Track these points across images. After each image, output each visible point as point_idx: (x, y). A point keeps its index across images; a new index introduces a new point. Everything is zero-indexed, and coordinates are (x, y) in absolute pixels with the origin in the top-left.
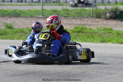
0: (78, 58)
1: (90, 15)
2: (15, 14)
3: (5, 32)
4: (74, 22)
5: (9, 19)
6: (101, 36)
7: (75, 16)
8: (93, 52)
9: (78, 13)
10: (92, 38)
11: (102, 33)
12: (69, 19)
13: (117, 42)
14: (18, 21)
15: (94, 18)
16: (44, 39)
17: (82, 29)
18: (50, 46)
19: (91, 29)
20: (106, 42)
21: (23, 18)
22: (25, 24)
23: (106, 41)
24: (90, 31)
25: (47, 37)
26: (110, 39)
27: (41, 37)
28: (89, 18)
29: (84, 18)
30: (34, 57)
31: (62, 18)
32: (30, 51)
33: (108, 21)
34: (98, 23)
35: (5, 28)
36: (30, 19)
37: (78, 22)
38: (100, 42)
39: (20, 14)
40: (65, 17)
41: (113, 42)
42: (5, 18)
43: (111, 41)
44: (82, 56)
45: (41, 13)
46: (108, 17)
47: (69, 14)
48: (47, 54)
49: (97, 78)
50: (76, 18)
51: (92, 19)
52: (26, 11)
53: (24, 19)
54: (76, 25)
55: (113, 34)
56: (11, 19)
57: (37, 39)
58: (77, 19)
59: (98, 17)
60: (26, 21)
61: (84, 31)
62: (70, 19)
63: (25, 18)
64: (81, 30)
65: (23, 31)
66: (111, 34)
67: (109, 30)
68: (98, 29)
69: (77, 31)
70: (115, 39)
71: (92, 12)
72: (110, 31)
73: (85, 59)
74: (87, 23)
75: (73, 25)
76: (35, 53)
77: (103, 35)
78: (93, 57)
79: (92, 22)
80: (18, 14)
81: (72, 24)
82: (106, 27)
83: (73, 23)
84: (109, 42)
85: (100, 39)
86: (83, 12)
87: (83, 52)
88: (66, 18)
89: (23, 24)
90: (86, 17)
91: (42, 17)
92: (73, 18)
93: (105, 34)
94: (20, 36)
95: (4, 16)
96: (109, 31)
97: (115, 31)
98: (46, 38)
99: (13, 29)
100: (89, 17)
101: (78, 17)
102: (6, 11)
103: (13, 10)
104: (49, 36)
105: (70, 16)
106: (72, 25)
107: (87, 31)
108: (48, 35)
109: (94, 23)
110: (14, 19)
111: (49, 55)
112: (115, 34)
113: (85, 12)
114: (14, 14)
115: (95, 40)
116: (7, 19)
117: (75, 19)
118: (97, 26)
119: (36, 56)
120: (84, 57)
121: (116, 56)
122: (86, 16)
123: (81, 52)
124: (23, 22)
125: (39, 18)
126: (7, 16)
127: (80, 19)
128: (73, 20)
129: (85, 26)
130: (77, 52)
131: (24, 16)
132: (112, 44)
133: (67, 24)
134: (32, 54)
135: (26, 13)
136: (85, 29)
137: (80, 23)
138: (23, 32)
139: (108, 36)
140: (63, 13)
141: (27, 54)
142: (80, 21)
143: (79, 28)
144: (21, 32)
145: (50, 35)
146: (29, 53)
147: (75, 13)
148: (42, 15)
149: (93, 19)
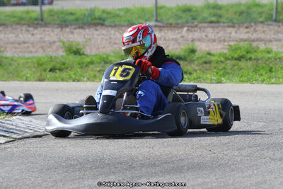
0: (202, 122)
1: (270, 18)
2: (92, 20)
3: (64, 64)
4: (233, 34)
5: (78, 30)
7: (235, 21)
8: (238, 107)
9: (241, 13)
12: (220, 29)
14: (98, 35)
16: (121, 79)
17: (248, 52)
18: (135, 95)
19: (269, 52)
22: (115, 43)
25: (128, 74)
27: (114, 75)
28: (268, 25)
29: (255, 23)
31: (205, 27)
32: (88, 109)
35: (64, 54)
37: (242, 34)
40: (211, 22)
42: (68, 30)
44: (210, 117)
45: (152, 16)
47: (220, 16)
48: (129, 113)
49: (245, 170)
50: (236, 26)
51: (275, 27)
52: (118, 12)
53: (113, 32)
56: (81, 30)
57: (106, 80)
58: (239, 29)
60: (118, 35)
61: (253, 56)
62: (223, 27)
63: (116, 29)
64: (245, 53)
65: (106, 60)
69: (236, 56)
71: (275, 10)
73: (218, 125)
75: (229, 41)
76: (101, 112)
78: (238, 118)
79: (274, 34)
80: (100, 19)
81: (227, 39)
83: (230, 37)
86: (254, 9)
87: (213, 106)
88: (213, 25)
89: (110, 43)
90: (262, 22)
91: (156, 26)
92: (230, 24)
94: (99, 71)
95: (67, 26)
99: (83, 56)
100: (270, 23)
101: (243, 23)
102: (72, 14)
103: (87, 10)
104: (132, 73)
105: (223, 20)
106: (226, 44)
107: (260, 55)
108: (129, 69)
110: (88, 32)
111: (134, 115)
113: (260, 10)
114: (89, 19)
116: (72, 33)
117: (234, 27)
119: (103, 119)
120: (216, 120)
122: (261, 20)
123: (209, 108)
124: (110, 38)
126: (72, 25)
127: (247, 28)
128: (230, 30)
129: (254, 44)
130: (198, 108)
131: (112, 25)
133: (214, 41)
134: (94, 115)
135: (118, 15)
136: (255, 51)
137: (245, 37)
138: (106, 63)
140: (206, 14)
141: (82, 115)
142: (248, 32)
143: (241, 48)
144: (103, 63)
145: (134, 69)
146: (87, 113)
147: (236, 13)
148: (156, 21)
149: (279, 26)
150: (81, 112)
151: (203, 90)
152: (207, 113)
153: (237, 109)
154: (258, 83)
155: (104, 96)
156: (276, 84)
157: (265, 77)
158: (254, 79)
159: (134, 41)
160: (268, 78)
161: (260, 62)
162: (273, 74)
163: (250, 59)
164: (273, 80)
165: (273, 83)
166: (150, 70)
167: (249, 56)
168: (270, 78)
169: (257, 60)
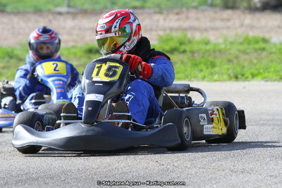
1: (204, 2)
4: (161, 22)
6: (235, 61)
7: (163, 6)
10: (207, 68)
11: (239, 51)
12: (145, 15)
13: (278, 77)
15: (217, 9)
16: (107, 79)
19: (207, 43)
20: (247, 78)
21: (12, 16)
23: (247, 75)
24: (204, 47)
25: (115, 73)
26: (257, 69)
27: (97, 74)
28: (203, 11)
29: (188, 8)
30: (83, 134)
32: (66, 118)
33: (258, 15)
34: (230, 24)
36: (33, 18)
37: (172, 21)
38: (230, 78)
39: (5, 5)
41: (265, 78)
43: (259, 73)
44: (214, 125)
46: (259, 5)
48: (121, 122)
50: (165, 12)
51: (210, 13)
53: (15, 19)
54: (165, 30)
55: (271, 53)
57: (87, 81)
58: (168, 14)
59: (230, 4)
60: (22, 24)
61: (188, 48)
62: (148, 13)
64: (178, 45)
66: (264, 54)
67: (257, 42)
68: (225, 40)
69: (168, 48)
70: (272, 70)
72: (261, 45)
73: (223, 135)
74: (196, 24)
75: (156, 30)
76: (85, 123)
77: (242, 57)
79: (210, 21)
81: (154, 28)
82: (251, 34)
83: (157, 26)
84: (255, 79)
85: (228, 69)
87: (216, 112)
88: (137, 11)
90: (195, 8)
91: (68, 13)
92: (157, 10)
93: (247, 54)
96: (257, 46)
97: (275, 45)
98: (111, 76)
100: (204, 7)
101: (172, 8)
105: (149, 4)
106: (153, 33)
107: (195, 47)
109: (218, 24)
111: (126, 126)
112: (275, 53)
115: (216, 73)
117: (161, 13)
118: (225, 32)
119: (88, 131)
121: (268, 118)
122: (195, 4)
123: (212, 114)
124: (13, 28)
125: (60, 14)
127: (177, 14)
128: (157, 17)
129: (189, 35)
130: (200, 115)
132: (263, 82)
134: (77, 125)
136: (190, 42)
137: (175, 24)
138: (11, 57)
139: (255, 61)
141: (59, 126)
142: (178, 20)
143: (172, 39)
146: (66, 124)
148: (69, 6)
149: (215, 12)
150: (58, 122)
151: (197, 90)
152: (211, 121)
153: (241, 115)
154: (198, 80)
155: (87, 101)
156: (219, 81)
157: (206, 72)
158: (192, 75)
159: (108, 31)
160: (209, 75)
161: (196, 55)
162: (217, 69)
163: (184, 52)
164: (216, 77)
165: (216, 81)
166: (140, 67)
167: (182, 48)
168: (212, 74)
169: (193, 52)
